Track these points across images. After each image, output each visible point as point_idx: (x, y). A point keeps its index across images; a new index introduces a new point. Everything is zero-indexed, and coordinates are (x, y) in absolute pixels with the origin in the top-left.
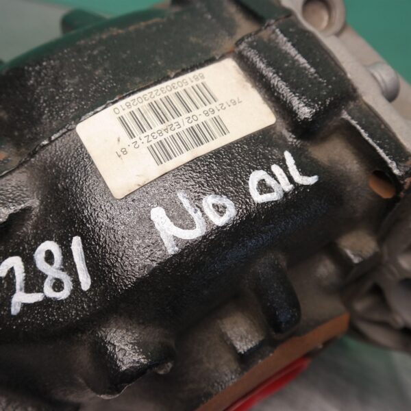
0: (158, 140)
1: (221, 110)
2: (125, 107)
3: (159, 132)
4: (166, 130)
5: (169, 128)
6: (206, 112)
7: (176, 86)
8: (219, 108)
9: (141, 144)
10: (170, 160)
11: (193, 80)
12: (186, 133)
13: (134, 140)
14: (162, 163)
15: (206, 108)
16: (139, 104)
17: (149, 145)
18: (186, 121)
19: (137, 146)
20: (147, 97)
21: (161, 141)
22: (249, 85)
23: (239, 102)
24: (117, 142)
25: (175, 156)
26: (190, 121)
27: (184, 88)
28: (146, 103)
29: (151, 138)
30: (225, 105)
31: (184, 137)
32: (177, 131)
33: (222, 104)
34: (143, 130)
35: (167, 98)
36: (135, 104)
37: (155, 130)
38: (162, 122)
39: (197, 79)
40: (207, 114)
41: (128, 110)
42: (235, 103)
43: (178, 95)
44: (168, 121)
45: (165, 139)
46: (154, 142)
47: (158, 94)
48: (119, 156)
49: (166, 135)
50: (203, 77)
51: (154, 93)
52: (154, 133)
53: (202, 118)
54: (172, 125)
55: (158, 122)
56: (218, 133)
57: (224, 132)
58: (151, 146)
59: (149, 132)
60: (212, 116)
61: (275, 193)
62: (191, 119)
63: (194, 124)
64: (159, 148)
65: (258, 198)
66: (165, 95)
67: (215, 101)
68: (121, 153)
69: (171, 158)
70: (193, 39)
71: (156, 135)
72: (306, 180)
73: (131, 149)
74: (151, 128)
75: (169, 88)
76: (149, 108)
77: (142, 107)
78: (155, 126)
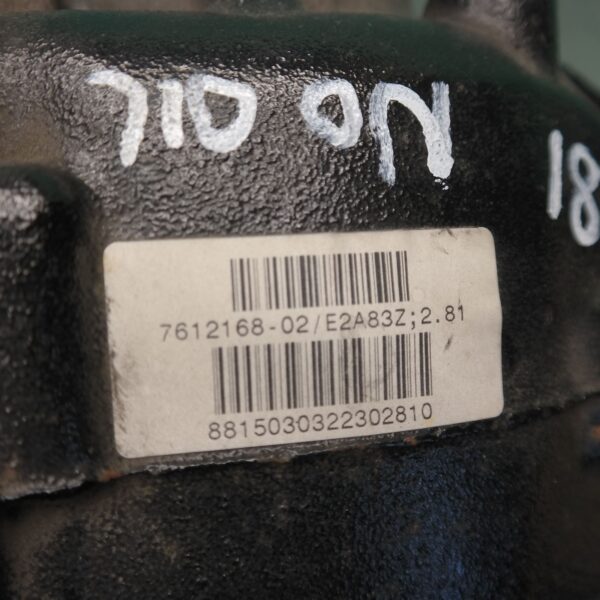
0: (383, 306)
1: (221, 321)
2: (409, 413)
3: (374, 322)
4: (359, 322)
5: (351, 324)
6: (258, 330)
7: (285, 426)
8: (222, 330)
9: (418, 312)
10: (380, 251)
11: (239, 428)
12: (322, 297)
13: (425, 329)
14: (398, 254)
15: (251, 340)
16: (381, 409)
17: (405, 304)
18: (310, 327)
19: (426, 312)
20: (356, 419)
21: (380, 301)
22: (117, 364)
23: (169, 326)
24: (454, 341)
25: (367, 255)
26: (302, 321)
27: (271, 414)
28: (366, 406)
29: (395, 316)
30: (204, 331)
31: (331, 289)
32: (339, 310)
33: (209, 337)
34: (401, 340)
35: (318, 401)
36: (388, 413)
37: (379, 332)
38: (357, 344)
39: (230, 427)
40: (258, 324)
41: (407, 403)
42: (180, 329)
43: (293, 400)
44: (345, 341)
45: (370, 301)
46: (392, 306)
47: (333, 418)
48: (461, 308)
49: (364, 309)
50: (214, 428)
51: (339, 424)
52: (384, 325)
53: (272, 317)
54: (342, 328)
55: (365, 346)
56: (256, 270)
57: (242, 267)
58: (401, 299)
59: (393, 332)
60: (249, 316)
61: (206, 88)
62: (297, 325)
63: (298, 311)
64: (389, 286)
65: (245, 95)
66: (318, 410)
67: (220, 350)
68: (457, 312)
69: (377, 255)
70: (172, 552)
71: (382, 319)
72: (121, 82)
73: (439, 312)
74: (384, 338)
75: (304, 424)
76: (367, 391)
77: (378, 400)
78: (376, 340)
